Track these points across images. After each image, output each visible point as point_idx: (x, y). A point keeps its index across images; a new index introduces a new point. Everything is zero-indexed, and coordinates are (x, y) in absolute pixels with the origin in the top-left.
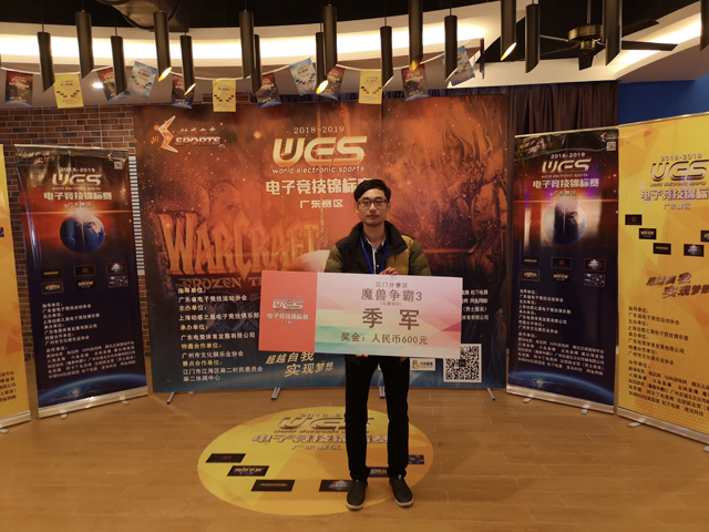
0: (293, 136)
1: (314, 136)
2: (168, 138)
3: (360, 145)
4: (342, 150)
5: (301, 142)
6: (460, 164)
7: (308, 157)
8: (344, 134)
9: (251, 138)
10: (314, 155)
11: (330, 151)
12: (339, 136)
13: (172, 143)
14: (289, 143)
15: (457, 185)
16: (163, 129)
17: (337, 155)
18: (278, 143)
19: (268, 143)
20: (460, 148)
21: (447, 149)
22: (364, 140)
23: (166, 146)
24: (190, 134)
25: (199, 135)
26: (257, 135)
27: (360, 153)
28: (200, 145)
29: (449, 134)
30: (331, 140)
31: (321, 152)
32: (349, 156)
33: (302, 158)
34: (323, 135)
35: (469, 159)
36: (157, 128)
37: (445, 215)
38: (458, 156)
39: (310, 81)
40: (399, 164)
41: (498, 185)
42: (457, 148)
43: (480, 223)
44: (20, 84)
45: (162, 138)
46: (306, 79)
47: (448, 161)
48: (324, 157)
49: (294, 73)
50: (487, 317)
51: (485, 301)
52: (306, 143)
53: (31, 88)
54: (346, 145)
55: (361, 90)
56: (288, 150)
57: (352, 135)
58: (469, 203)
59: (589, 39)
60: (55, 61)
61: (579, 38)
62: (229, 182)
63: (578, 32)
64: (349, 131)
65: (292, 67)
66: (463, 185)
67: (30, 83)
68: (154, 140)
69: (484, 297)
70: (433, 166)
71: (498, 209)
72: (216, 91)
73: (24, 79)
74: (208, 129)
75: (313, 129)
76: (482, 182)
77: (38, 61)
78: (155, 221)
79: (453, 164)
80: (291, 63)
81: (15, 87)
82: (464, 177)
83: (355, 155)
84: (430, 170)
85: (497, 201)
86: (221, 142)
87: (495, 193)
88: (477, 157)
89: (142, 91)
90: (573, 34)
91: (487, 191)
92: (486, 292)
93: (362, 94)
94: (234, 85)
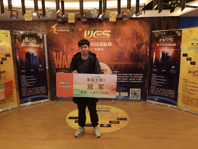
0: (90, 30)
1: (96, 30)
2: (55, 30)
3: (109, 33)
4: (104, 34)
5: (92, 32)
6: (137, 39)
7: (94, 36)
8: (104, 30)
9: (78, 30)
10: (96, 35)
11: (100, 35)
12: (103, 30)
13: (56, 31)
14: (89, 32)
15: (135, 45)
16: (54, 27)
17: (102, 35)
18: (86, 32)
19: (83, 32)
20: (137, 34)
21: (133, 34)
22: (110, 31)
23: (54, 32)
24: (61, 29)
25: (64, 29)
26: (80, 29)
27: (109, 35)
28: (64, 32)
29: (134, 30)
30: (101, 31)
31: (98, 35)
32: (105, 36)
33: (92, 36)
34: (98, 30)
35: (139, 37)
36: (52, 27)
37: (132, 53)
38: (136, 36)
39: (96, 14)
40: (119, 39)
41: (147, 45)
42: (136, 34)
43: (141, 55)
44: (14, 13)
45: (53, 30)
46: (94, 14)
47: (133, 38)
48: (98, 36)
49: (91, 12)
50: (142, 82)
51: (142, 77)
52: (94, 32)
53: (18, 15)
54: (105, 33)
55: (110, 17)
56: (89, 34)
57: (107, 30)
58: (138, 50)
59: (174, 4)
60: (26, 7)
61: (172, 4)
62: (72, 42)
63: (171, 2)
64: (106, 29)
65: (91, 10)
66: (137, 45)
67: (17, 13)
68: (51, 30)
69: (142, 76)
70: (129, 39)
71: (146, 52)
72: (69, 17)
73: (16, 12)
74: (66, 27)
75: (96, 28)
76: (142, 44)
77: (21, 7)
78: (51, 53)
79: (134, 39)
80: (91, 9)
81: (13, 14)
82: (137, 43)
83: (107, 36)
84: (128, 40)
85: (146, 49)
86: (70, 31)
87: (146, 47)
88: (141, 37)
89: (48, 16)
90: (170, 3)
91: (144, 46)
92: (142, 75)
93: (110, 18)
94: (74, 15)
